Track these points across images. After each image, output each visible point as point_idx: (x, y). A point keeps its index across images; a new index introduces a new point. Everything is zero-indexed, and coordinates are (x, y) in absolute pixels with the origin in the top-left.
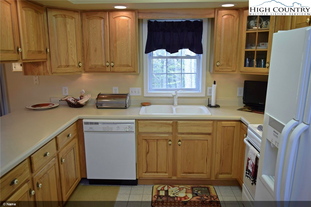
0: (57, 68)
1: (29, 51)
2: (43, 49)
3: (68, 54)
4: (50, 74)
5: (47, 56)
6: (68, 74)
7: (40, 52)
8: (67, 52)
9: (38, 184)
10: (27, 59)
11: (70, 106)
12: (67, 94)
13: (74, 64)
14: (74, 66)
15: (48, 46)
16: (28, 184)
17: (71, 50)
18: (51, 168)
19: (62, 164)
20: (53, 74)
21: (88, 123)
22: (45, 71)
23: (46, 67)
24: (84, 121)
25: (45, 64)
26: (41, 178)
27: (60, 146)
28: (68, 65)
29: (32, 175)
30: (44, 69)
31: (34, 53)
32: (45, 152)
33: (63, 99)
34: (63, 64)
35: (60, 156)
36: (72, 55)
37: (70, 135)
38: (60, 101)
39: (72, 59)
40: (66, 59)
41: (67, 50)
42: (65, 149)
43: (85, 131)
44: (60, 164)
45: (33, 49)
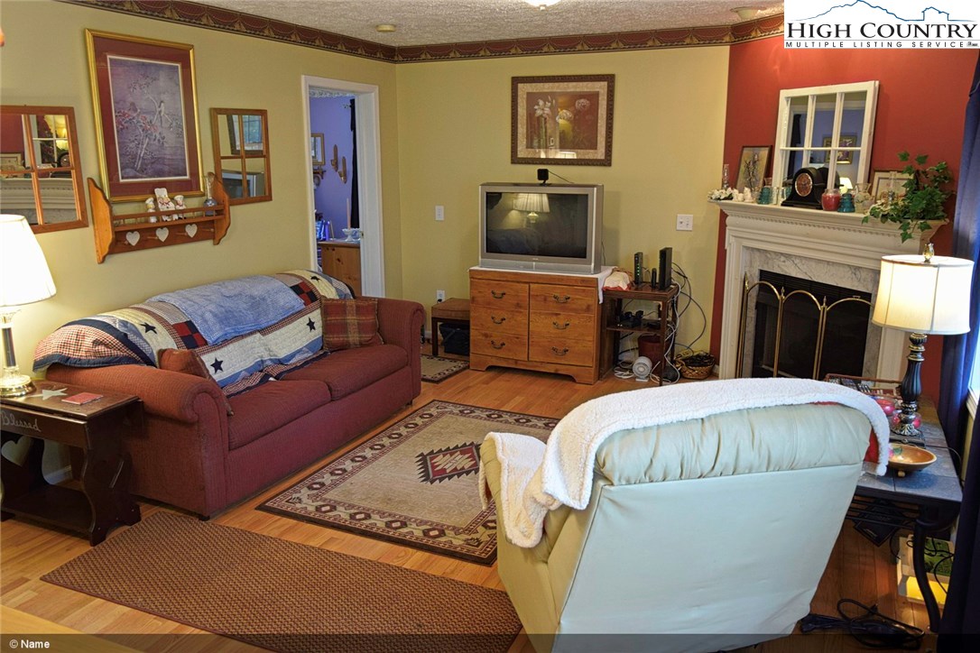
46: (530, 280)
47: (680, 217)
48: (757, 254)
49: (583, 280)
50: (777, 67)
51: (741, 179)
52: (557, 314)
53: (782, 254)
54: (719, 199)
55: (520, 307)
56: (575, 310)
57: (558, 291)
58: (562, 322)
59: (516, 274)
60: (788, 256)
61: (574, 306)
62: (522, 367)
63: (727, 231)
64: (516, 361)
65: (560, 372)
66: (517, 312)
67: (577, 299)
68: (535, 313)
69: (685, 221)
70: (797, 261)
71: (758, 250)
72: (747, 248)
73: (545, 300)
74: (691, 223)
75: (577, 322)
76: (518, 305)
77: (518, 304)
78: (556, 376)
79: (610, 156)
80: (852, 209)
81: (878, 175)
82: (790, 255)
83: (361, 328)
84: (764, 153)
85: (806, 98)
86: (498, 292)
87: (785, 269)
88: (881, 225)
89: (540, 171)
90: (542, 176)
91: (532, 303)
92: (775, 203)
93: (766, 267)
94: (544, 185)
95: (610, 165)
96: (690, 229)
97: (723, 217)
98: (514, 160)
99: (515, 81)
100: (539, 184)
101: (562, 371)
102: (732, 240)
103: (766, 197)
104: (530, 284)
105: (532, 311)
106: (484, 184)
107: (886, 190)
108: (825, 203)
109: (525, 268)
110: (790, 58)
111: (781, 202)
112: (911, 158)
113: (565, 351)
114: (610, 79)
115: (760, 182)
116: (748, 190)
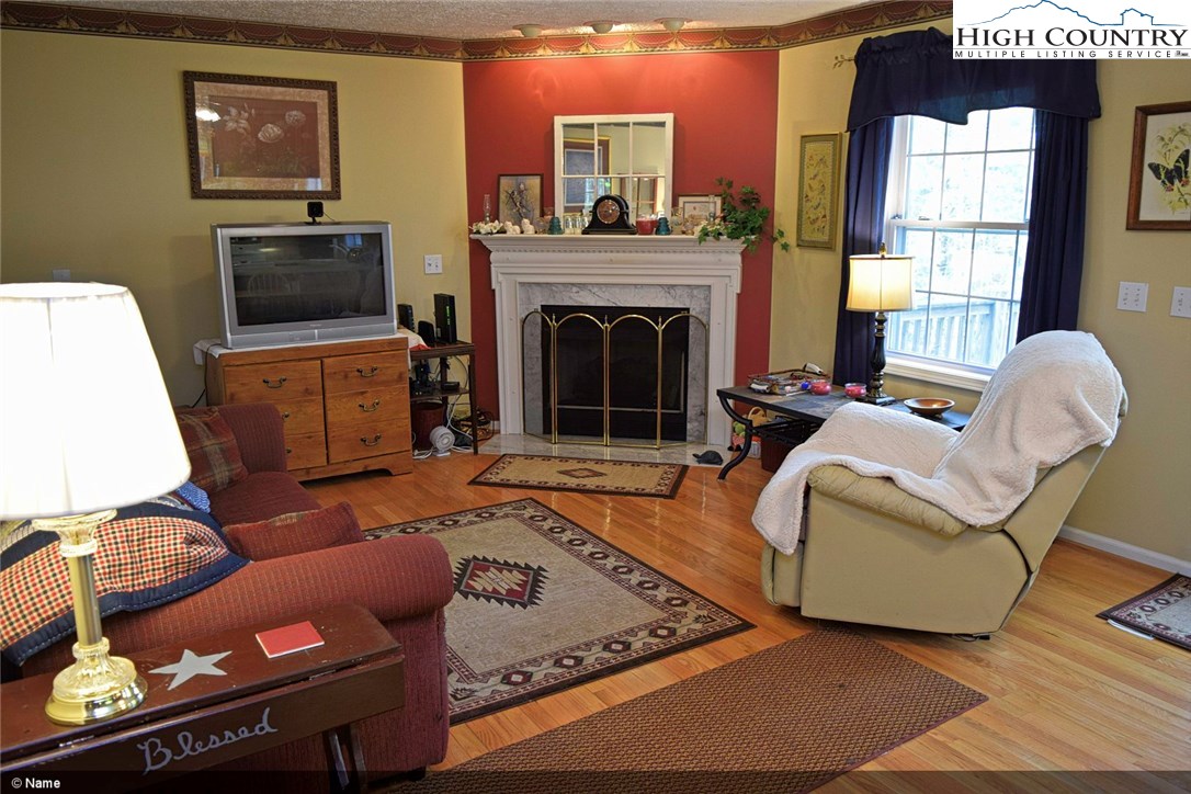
46: (320, 355)
47: (428, 258)
48: (537, 290)
49: (391, 342)
50: (538, 92)
51: (505, 211)
52: (363, 393)
53: (573, 284)
54: (492, 233)
55: (311, 394)
56: (384, 383)
57: (362, 362)
58: (368, 402)
59: (298, 349)
60: (582, 286)
61: (384, 378)
62: (317, 477)
63: (493, 269)
64: (308, 470)
65: (369, 469)
66: (305, 401)
67: (387, 368)
68: (333, 397)
69: (435, 263)
70: (595, 290)
71: (538, 284)
72: (522, 284)
73: (346, 377)
74: (440, 265)
75: (388, 397)
76: (307, 392)
77: (307, 389)
78: (366, 474)
79: (339, 186)
80: (669, 232)
81: (682, 200)
82: (584, 284)
83: (227, 454)
84: (535, 182)
85: (591, 126)
86: (273, 378)
87: (580, 299)
88: (714, 243)
89: (310, 206)
90: (315, 210)
91: (328, 383)
92: (568, 233)
93: (552, 302)
94: (314, 223)
95: (339, 198)
96: (440, 271)
97: (479, 255)
98: (197, 193)
99: (189, 78)
100: (308, 224)
101: (374, 465)
102: (501, 278)
103: (554, 227)
104: (321, 358)
105: (327, 395)
106: (222, 226)
107: (696, 213)
108: (642, 228)
109: (303, 339)
110: (557, 83)
111: (579, 231)
112: (724, 183)
113: (377, 438)
114: (331, 87)
115: (537, 212)
116: (526, 221)
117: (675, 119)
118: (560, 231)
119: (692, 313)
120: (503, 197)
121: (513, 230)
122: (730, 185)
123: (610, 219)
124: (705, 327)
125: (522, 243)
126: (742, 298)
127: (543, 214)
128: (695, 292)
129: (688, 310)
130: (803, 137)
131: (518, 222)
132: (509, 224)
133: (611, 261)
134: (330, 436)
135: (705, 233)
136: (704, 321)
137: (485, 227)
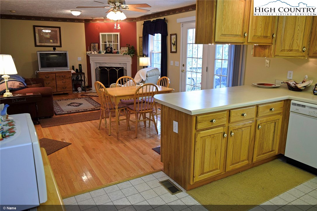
0: (280, 51)
1: (254, 36)
2: (269, 35)
3: (293, 39)
4: (273, 56)
5: (272, 41)
6: (290, 58)
7: (266, 37)
8: (293, 38)
9: (231, 132)
10: (252, 42)
11: (289, 89)
12: (291, 78)
13: (297, 49)
14: (298, 51)
15: (275, 32)
16: (223, 128)
17: (298, 35)
18: (247, 127)
19: (258, 129)
20: (276, 57)
21: (296, 104)
22: (269, 54)
23: (271, 50)
24: (292, 101)
25: (270, 48)
26: (235, 130)
27: (260, 115)
28: (291, 49)
29: (229, 124)
30: (269, 52)
31: (259, 38)
32: (243, 113)
33: (285, 82)
34: (287, 48)
35: (258, 123)
36: (297, 40)
37: (273, 109)
38: (282, 83)
39: (297, 44)
40: (290, 44)
41: (293, 36)
42: (265, 119)
43: (291, 111)
44: (257, 129)
45: (259, 34)
46: (55, 73)
47: (78, 58)
48: (98, 64)
49: (68, 71)
51: (92, 50)
52: (63, 80)
53: (104, 63)
54: (90, 53)
56: (67, 78)
57: (63, 75)
58: (64, 81)
59: (51, 72)
60: (105, 63)
62: (55, 93)
63: (90, 60)
66: (53, 81)
67: (67, 76)
69: (80, 59)
70: (108, 64)
71: (98, 63)
72: (95, 63)
73: (60, 77)
74: (81, 59)
75: (67, 81)
76: (53, 79)
79: (61, 45)
80: (119, 53)
81: (122, 48)
84: (97, 44)
85: (106, 35)
86: (47, 76)
87: (105, 65)
88: (126, 55)
89: (53, 48)
90: (54, 49)
91: (56, 78)
92: (102, 53)
93: (100, 66)
94: (54, 51)
95: (61, 47)
96: (81, 60)
97: (88, 57)
98: (36, 46)
99: (34, 27)
100: (53, 51)
101: (65, 92)
102: (92, 61)
103: (100, 52)
104: (55, 74)
105: (57, 80)
106: (38, 51)
107: (124, 50)
108: (114, 53)
109: (52, 70)
110: (100, 27)
111: (104, 53)
112: (128, 45)
113: (66, 88)
114: (59, 28)
115: (97, 50)
116: (95, 51)
117: (120, 34)
118: (101, 53)
119: (124, 68)
120: (92, 47)
121: (93, 53)
122: (129, 45)
123: (109, 51)
124: (126, 70)
125: (95, 55)
126: (132, 65)
127: (98, 50)
128: (124, 64)
129: (123, 67)
130: (139, 37)
131: (94, 52)
132: (92, 52)
133: (110, 59)
134: (57, 86)
135: (124, 54)
136: (126, 69)
137: (88, 52)
